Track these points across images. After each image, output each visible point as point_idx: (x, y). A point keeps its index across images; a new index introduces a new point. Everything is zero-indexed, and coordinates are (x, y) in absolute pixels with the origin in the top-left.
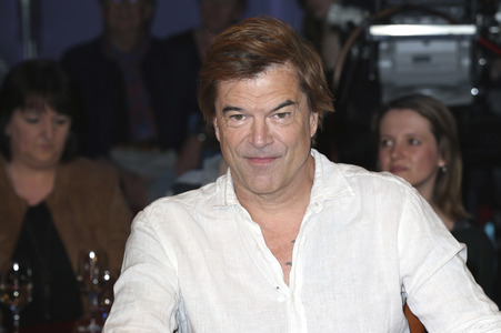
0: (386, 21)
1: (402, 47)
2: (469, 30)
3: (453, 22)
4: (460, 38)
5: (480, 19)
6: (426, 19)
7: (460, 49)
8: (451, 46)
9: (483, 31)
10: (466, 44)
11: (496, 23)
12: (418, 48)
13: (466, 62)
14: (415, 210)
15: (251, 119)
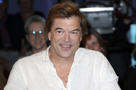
0: (85, 7)
1: (90, 15)
2: (111, 9)
3: (106, 6)
4: (108, 12)
5: (115, 5)
6: (97, 6)
7: (109, 15)
8: (106, 15)
9: (116, 9)
10: (111, 14)
11: (120, 7)
12: (95, 15)
13: (111, 19)
14: (106, 64)
15: (65, 33)
